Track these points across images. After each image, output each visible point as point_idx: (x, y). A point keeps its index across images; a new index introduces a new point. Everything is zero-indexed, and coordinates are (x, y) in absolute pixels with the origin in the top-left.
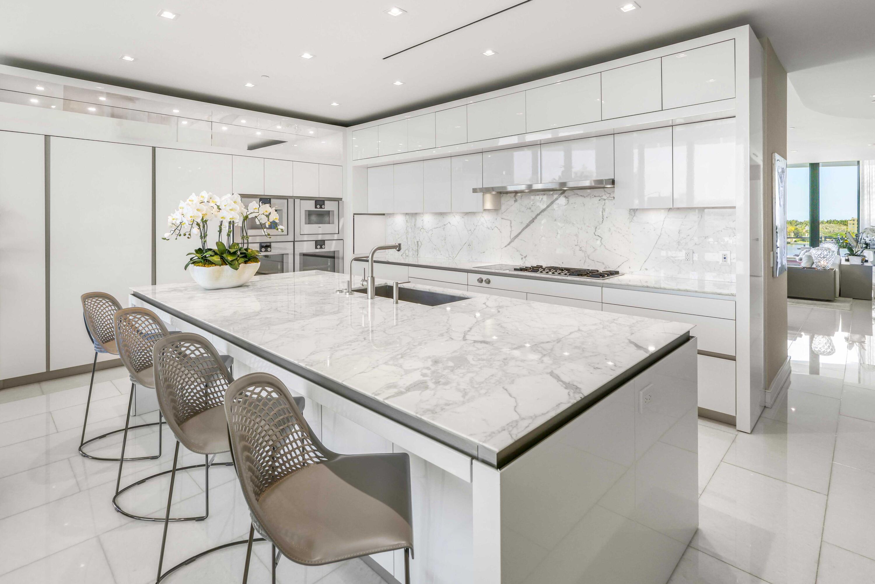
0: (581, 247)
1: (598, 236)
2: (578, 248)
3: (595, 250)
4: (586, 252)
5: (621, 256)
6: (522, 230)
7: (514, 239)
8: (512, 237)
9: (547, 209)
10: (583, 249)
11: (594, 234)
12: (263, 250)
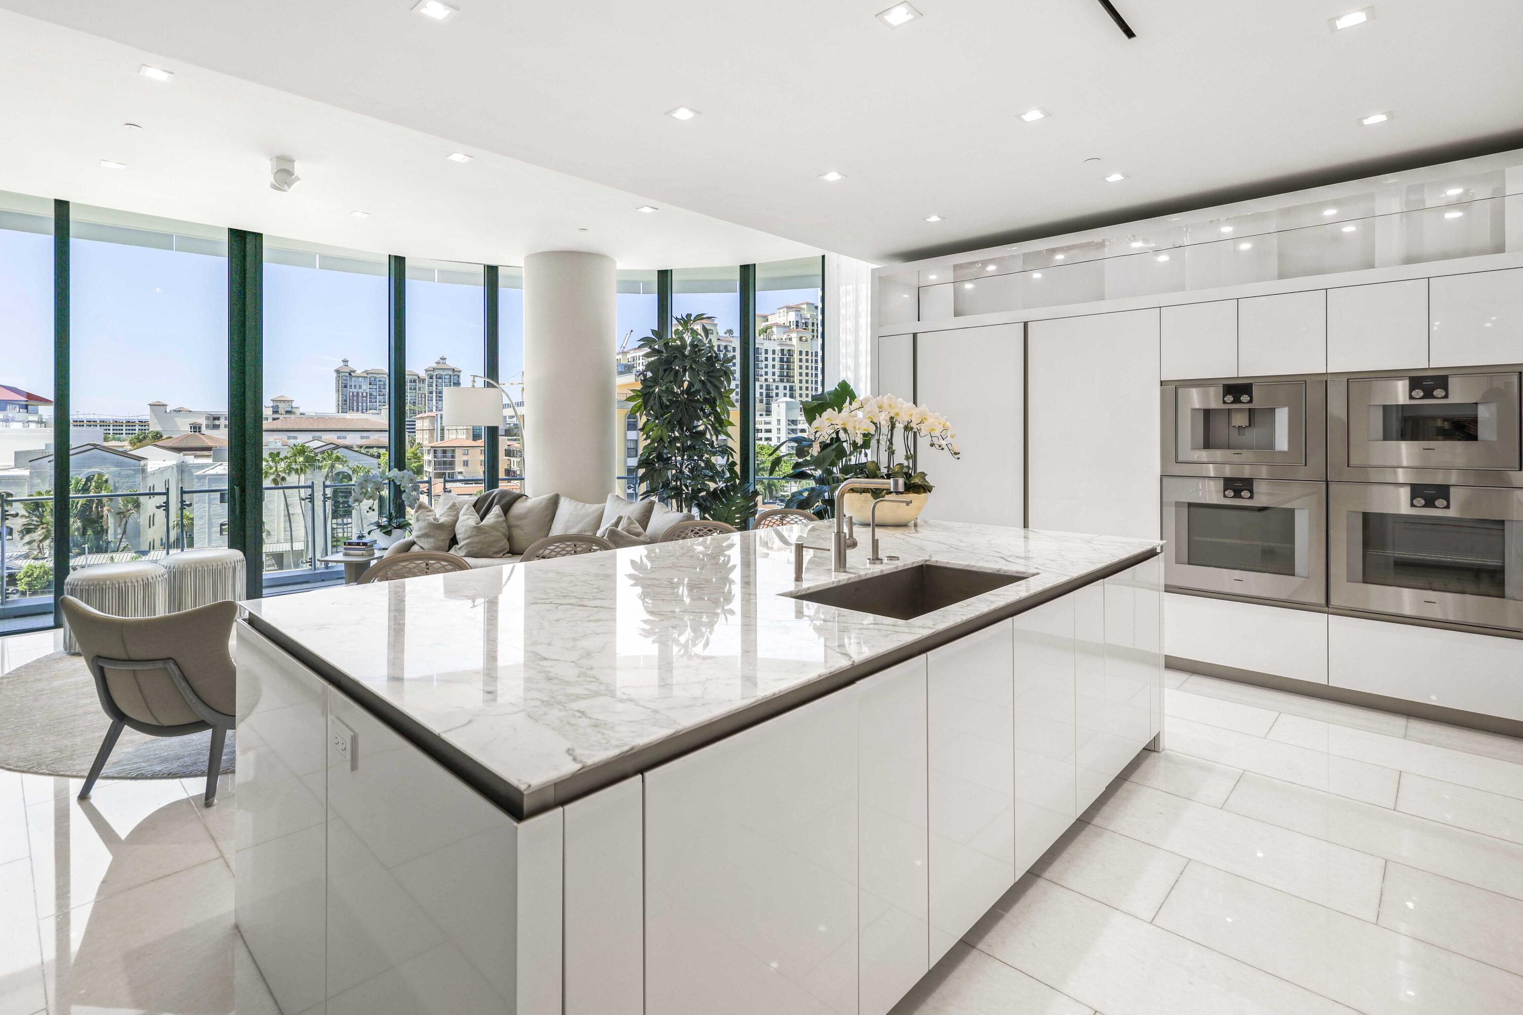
12: (1230, 493)
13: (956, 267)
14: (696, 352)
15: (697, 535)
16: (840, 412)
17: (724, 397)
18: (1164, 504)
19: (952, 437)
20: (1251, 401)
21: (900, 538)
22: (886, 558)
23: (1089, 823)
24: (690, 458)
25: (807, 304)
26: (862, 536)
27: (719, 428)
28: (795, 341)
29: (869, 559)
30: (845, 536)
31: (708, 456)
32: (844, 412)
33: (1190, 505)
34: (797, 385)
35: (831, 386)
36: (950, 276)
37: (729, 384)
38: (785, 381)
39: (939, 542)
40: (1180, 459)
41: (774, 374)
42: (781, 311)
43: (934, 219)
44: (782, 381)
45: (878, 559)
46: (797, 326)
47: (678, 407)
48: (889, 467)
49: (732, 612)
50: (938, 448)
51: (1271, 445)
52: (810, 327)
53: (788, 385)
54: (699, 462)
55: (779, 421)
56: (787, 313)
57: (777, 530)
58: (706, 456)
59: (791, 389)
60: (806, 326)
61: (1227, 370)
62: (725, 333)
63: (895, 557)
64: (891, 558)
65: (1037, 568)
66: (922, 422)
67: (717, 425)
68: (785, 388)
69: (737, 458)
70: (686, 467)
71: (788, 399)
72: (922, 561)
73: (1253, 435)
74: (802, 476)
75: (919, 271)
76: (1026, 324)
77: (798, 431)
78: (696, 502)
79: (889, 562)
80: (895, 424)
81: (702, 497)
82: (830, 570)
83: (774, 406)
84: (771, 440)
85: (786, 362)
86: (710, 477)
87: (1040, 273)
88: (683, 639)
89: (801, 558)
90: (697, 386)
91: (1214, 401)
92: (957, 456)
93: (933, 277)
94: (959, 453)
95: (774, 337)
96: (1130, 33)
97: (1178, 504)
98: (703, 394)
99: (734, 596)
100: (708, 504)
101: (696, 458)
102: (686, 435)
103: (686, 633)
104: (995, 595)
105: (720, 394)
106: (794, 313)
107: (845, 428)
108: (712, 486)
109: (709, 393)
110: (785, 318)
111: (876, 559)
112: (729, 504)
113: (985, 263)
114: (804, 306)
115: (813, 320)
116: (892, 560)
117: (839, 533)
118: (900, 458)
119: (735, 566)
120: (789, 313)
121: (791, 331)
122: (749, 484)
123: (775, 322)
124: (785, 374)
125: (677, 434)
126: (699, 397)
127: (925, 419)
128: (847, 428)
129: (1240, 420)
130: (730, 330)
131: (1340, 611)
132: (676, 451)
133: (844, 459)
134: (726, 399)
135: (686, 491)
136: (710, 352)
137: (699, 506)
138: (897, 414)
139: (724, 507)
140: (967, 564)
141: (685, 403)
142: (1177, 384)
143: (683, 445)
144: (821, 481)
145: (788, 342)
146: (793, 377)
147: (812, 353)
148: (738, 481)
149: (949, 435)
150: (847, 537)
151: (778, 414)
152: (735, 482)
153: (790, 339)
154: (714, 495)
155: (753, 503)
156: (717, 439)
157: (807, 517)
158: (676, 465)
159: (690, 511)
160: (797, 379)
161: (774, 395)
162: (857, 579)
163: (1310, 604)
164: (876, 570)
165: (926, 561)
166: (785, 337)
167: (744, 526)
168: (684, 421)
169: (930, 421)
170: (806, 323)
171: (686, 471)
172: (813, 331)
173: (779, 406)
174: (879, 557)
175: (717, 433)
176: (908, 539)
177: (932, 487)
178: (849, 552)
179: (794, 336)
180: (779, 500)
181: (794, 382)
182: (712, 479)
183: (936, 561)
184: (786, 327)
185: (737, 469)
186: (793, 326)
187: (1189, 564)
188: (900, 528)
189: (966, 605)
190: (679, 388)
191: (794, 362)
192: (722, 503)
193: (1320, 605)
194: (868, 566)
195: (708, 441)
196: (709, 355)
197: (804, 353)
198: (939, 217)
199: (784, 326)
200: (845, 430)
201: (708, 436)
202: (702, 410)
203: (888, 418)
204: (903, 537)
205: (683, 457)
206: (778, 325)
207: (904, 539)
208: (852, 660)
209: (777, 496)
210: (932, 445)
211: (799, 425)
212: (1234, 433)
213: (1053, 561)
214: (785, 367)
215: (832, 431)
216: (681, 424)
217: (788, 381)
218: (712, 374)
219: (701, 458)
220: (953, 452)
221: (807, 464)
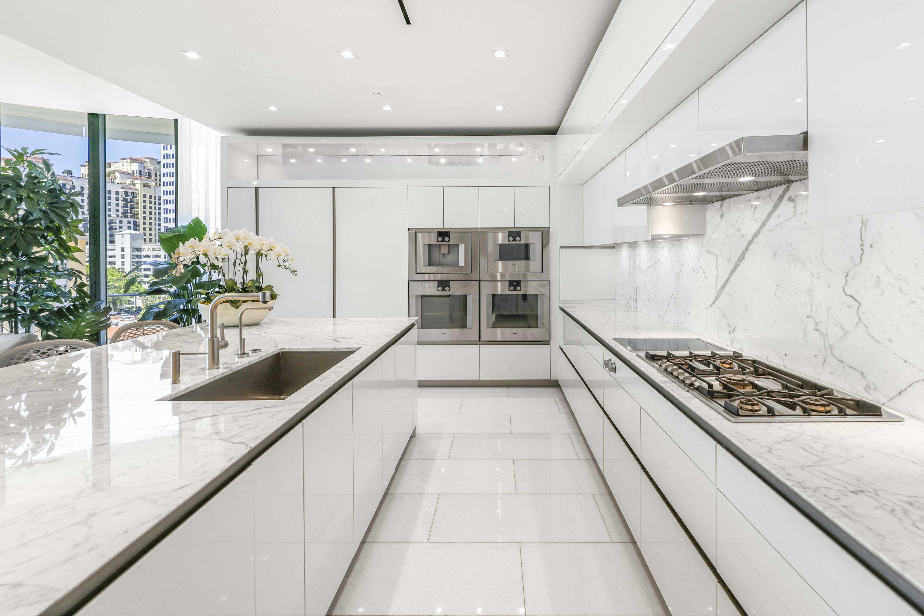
0: (817, 322)
1: (852, 297)
2: (811, 325)
3: (846, 333)
4: (826, 335)
5: (906, 362)
6: (730, 275)
7: (721, 292)
8: (719, 287)
9: (762, 231)
10: (821, 327)
11: (844, 290)
12: (440, 289)
13: (284, 146)
14: (35, 183)
15: (44, 356)
16: (200, 241)
17: (72, 226)
18: (410, 296)
19: (292, 260)
20: (449, 241)
21: (257, 335)
22: (251, 352)
23: (388, 494)
24: (27, 281)
25: (150, 158)
26: (232, 336)
27: (65, 254)
28: (138, 186)
29: (238, 354)
30: (218, 340)
31: (51, 279)
32: (205, 241)
33: (423, 296)
34: (141, 220)
35: (184, 221)
36: (280, 151)
37: (77, 214)
38: (129, 216)
39: (286, 334)
40: (418, 271)
41: (117, 211)
42: (125, 161)
43: (273, 109)
44: (126, 217)
45: (244, 353)
46: (141, 174)
47: (12, 233)
48: (243, 283)
49: (82, 414)
50: (284, 268)
51: (457, 263)
52: (153, 177)
53: (132, 220)
54: (39, 285)
55: (123, 249)
56: (131, 163)
57: (138, 341)
58: (48, 279)
59: (135, 223)
60: (149, 176)
61: (438, 224)
62: (63, 173)
63: (258, 350)
64: (254, 351)
65: (358, 344)
66: (271, 249)
67: (62, 251)
68: (129, 222)
69: (85, 280)
70: (22, 290)
71: (132, 231)
72: (279, 350)
73: (449, 258)
74: (158, 292)
75: (258, 144)
76: (334, 189)
77: (142, 256)
78: (37, 322)
79: (254, 354)
80: (248, 251)
81: (44, 317)
82: (204, 369)
83: (118, 237)
84: (115, 264)
85: (130, 202)
86: (53, 297)
87: (346, 159)
88: (19, 451)
89: (178, 364)
90: (37, 215)
91: (433, 240)
92: (295, 273)
93: (269, 150)
94: (296, 271)
95: (116, 181)
96: (408, 22)
97: (417, 296)
98: (45, 223)
99: (84, 399)
100: (52, 323)
101: (35, 281)
102: (22, 261)
103: (25, 443)
104: (341, 367)
105: (67, 224)
106: (138, 164)
107: (206, 254)
108: (56, 306)
109: (52, 222)
110: (129, 167)
111: (243, 353)
112: (78, 321)
113: (305, 146)
114: (148, 160)
115: (156, 171)
116: (255, 352)
117: (212, 338)
118: (252, 275)
119: (84, 375)
120: (132, 164)
121: (136, 178)
122: (100, 302)
123: (118, 169)
124: (129, 211)
125: (9, 259)
126: (38, 225)
127: (273, 247)
128: (208, 254)
129: (444, 250)
130: (69, 171)
131: (484, 343)
132: (9, 276)
133: (198, 278)
134: (74, 228)
135: (23, 312)
136: (53, 185)
137: (41, 325)
138: (250, 244)
139: (71, 323)
140: (312, 347)
141: (21, 230)
142: (417, 230)
143: (18, 270)
144: (176, 295)
145: (132, 186)
146: (137, 214)
147: (155, 197)
148: (87, 300)
149: (289, 259)
150: (220, 340)
151: (123, 242)
152: (85, 300)
153: (134, 184)
154: (60, 313)
155: (105, 318)
156: (62, 264)
157: (165, 325)
158: (8, 289)
159: (28, 331)
160: (140, 216)
161: (118, 227)
162: (230, 372)
163: (474, 341)
164: (245, 362)
165: (282, 349)
166: (128, 182)
167: (96, 339)
168: (19, 245)
169: (277, 249)
170: (149, 173)
171: (23, 294)
172: (156, 180)
173: (123, 237)
174: (246, 352)
175: (62, 257)
176: (263, 334)
177: (277, 295)
178: (222, 352)
179: (138, 182)
180: (124, 312)
181: (138, 218)
182: (56, 299)
183: (290, 348)
184: (129, 175)
185: (86, 289)
186: (137, 175)
187: (422, 328)
188: (254, 327)
189: (323, 378)
190: (13, 215)
191: (137, 203)
192: (70, 320)
193: (476, 341)
194: (236, 360)
195: (51, 265)
196: (52, 187)
197: (147, 197)
198: (277, 108)
199: (127, 173)
200: (206, 256)
201: (51, 260)
202: (45, 238)
203: (243, 247)
204: (258, 333)
205: (18, 280)
206: (122, 173)
207: (259, 335)
208: (249, 446)
209: (122, 308)
210: (279, 266)
211: (143, 252)
212: (441, 257)
213: (365, 337)
214: (129, 206)
215: (194, 256)
216: (15, 250)
217: (131, 217)
218: (56, 205)
219: (41, 280)
220: (292, 271)
221: (164, 282)
